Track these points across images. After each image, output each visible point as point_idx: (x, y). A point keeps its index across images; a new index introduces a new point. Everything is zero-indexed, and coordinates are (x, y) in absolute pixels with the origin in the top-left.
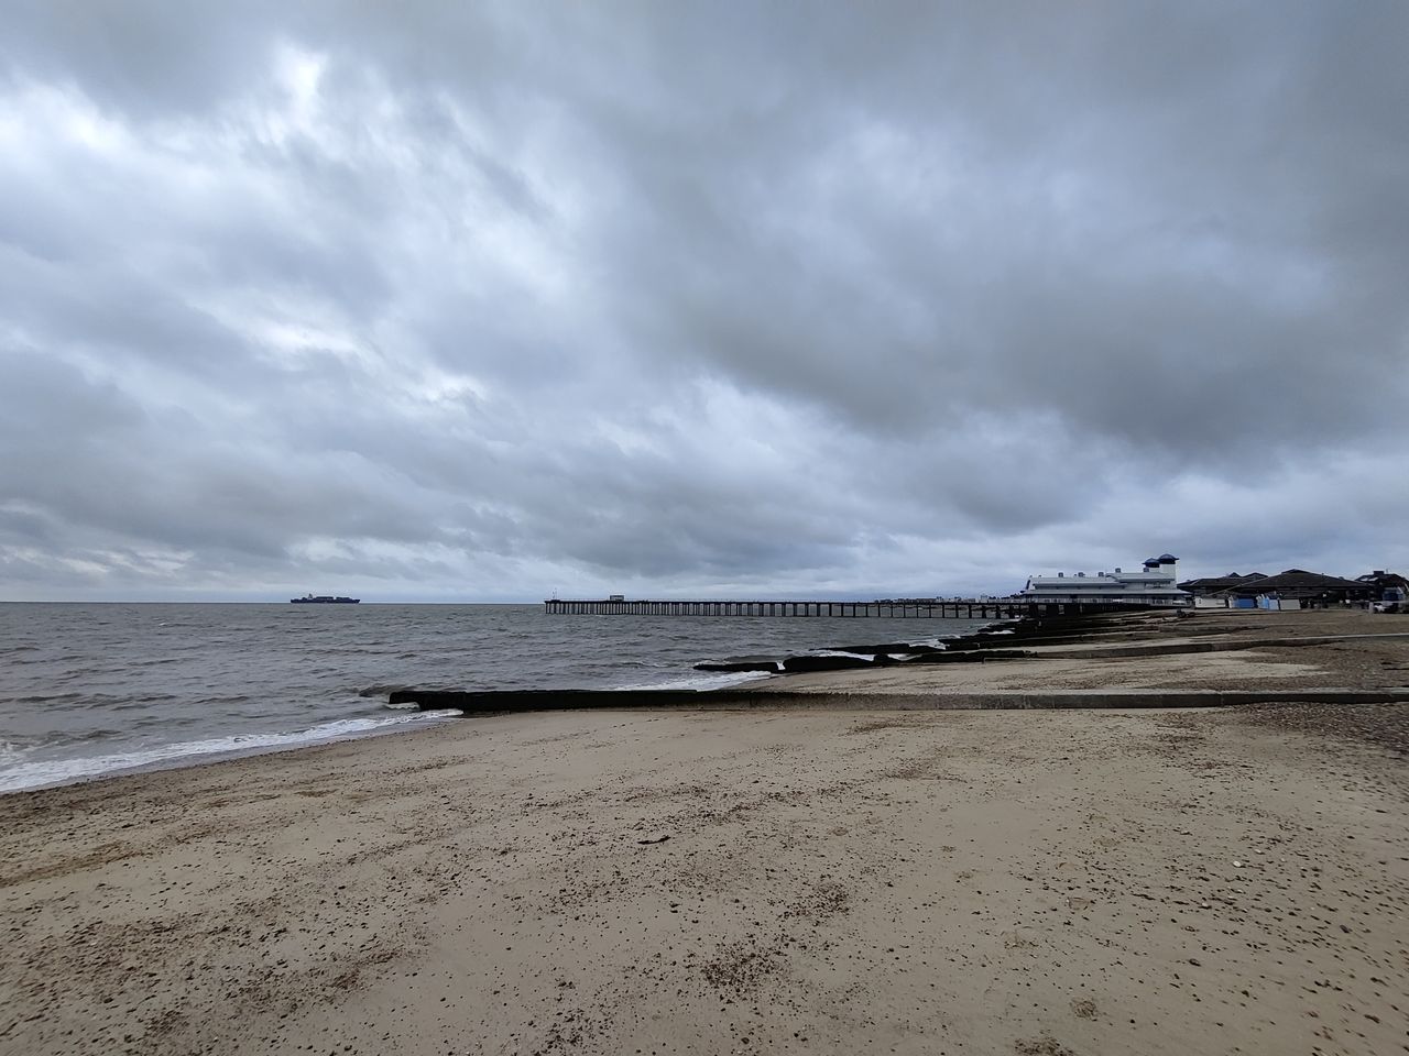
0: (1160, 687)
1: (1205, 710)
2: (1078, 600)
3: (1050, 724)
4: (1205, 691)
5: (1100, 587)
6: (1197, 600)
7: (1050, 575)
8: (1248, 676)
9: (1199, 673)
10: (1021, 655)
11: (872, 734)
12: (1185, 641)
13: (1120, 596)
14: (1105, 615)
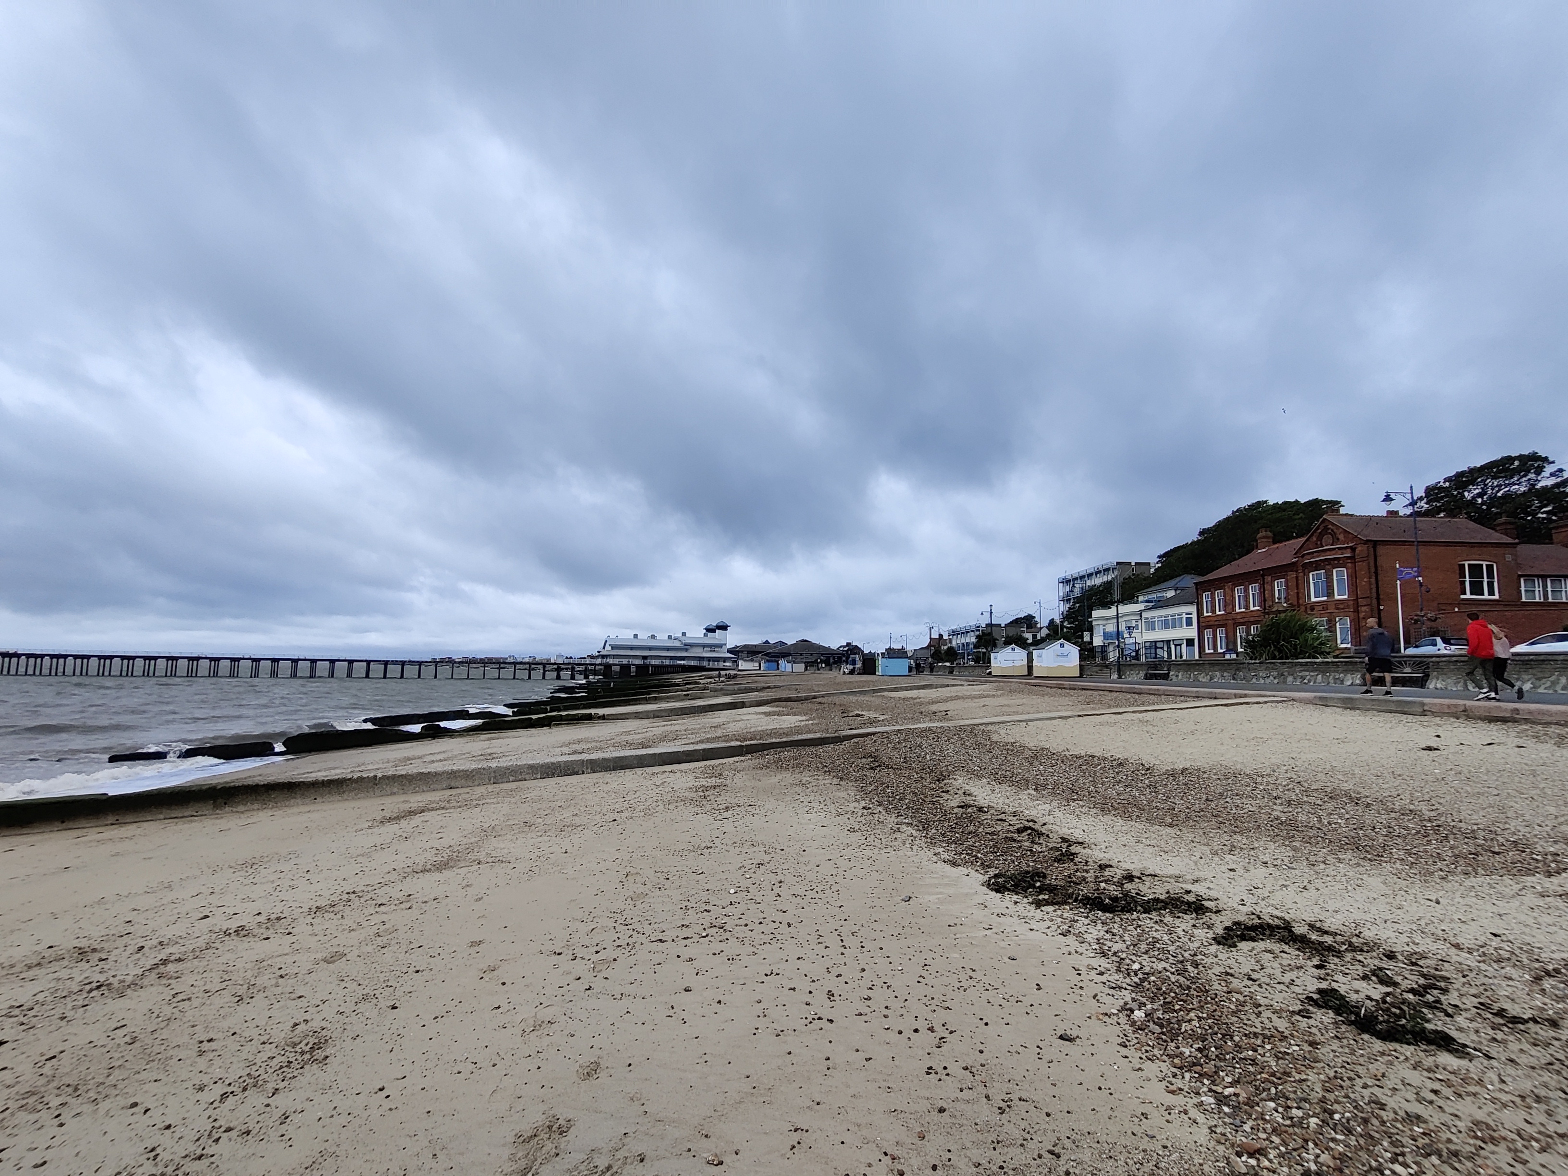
0: (702, 742)
1: (731, 760)
2: (648, 661)
3: (606, 788)
4: (733, 744)
5: (668, 649)
6: (740, 662)
7: (625, 636)
8: (764, 728)
9: (733, 728)
10: (589, 718)
11: (404, 824)
12: (727, 699)
13: (683, 658)
14: (669, 676)
